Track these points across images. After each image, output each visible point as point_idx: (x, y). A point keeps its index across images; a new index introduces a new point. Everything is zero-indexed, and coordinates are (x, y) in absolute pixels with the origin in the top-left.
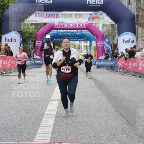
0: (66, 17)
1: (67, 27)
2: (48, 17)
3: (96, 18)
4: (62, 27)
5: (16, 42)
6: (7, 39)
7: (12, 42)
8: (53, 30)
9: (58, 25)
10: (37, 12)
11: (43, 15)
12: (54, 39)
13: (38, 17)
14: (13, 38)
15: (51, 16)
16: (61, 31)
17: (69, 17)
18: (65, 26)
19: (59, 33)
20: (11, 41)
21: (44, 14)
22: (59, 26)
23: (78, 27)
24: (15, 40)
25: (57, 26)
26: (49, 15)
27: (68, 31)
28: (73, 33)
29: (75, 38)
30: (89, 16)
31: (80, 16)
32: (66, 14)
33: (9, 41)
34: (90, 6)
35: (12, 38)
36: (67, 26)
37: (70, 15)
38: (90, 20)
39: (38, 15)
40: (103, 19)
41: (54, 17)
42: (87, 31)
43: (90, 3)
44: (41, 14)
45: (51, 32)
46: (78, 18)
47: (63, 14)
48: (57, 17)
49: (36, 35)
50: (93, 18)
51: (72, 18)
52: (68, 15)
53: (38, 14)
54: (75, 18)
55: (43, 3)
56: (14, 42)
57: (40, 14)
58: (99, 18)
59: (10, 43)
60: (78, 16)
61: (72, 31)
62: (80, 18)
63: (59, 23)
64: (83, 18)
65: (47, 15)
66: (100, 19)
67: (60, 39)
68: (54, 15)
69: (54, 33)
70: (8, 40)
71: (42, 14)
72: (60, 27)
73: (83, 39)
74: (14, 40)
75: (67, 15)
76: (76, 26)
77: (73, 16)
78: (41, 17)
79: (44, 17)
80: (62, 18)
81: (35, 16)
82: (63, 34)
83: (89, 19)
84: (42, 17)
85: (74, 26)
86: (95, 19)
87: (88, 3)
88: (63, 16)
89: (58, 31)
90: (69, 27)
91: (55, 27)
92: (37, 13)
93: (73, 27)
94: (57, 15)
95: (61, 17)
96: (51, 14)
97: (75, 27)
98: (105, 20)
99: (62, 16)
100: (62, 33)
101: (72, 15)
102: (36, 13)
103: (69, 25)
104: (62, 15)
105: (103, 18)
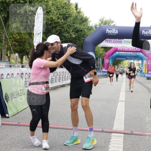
0: (127, 43)
4: (123, 50)
8: (117, 52)
10: (107, 39)
11: (111, 41)
12: (117, 58)
16: (122, 52)
19: (120, 54)
22: (121, 49)
25: (119, 49)
26: (115, 42)
27: (127, 53)
28: (130, 54)
29: (132, 58)
32: (126, 41)
34: (145, 36)
36: (126, 49)
37: (130, 41)
39: (108, 41)
41: (119, 43)
42: (141, 53)
43: (145, 34)
44: (110, 41)
45: (115, 53)
48: (121, 43)
49: (105, 55)
55: (111, 33)
61: (130, 53)
63: (121, 47)
67: (120, 59)
69: (117, 54)
73: (137, 59)
78: (110, 42)
79: (112, 43)
81: (106, 42)
87: (143, 34)
89: (120, 52)
90: (128, 50)
91: (118, 50)
93: (131, 50)
95: (123, 43)
96: (117, 41)
97: (132, 50)
100: (122, 54)
103: (128, 49)
104: (124, 41)
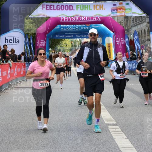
0: (82, 9)
1: (76, 21)
2: (59, 10)
3: (121, 9)
4: (70, 21)
5: (19, 43)
6: (7, 40)
7: (14, 43)
9: (65, 19)
10: (45, 3)
11: (52, 7)
13: (47, 9)
14: (15, 38)
15: (62, 9)
17: (86, 9)
18: (74, 20)
20: (12, 42)
21: (54, 6)
23: (90, 20)
24: (18, 41)
26: (60, 7)
28: (80, 28)
30: (112, 6)
31: (100, 7)
32: (82, 4)
33: (11, 42)
35: (13, 38)
37: (87, 6)
38: (114, 12)
39: (47, 7)
40: (130, 11)
41: (67, 9)
44: (50, 5)
46: (98, 9)
47: (79, 6)
48: (71, 9)
50: (117, 10)
51: (90, 9)
52: (85, 6)
53: (47, 5)
54: (94, 9)
56: (17, 43)
57: (48, 5)
58: (125, 9)
59: (11, 44)
60: (98, 7)
62: (100, 9)
64: (104, 9)
65: (58, 7)
66: (126, 11)
68: (67, 7)
69: (56, 28)
70: (9, 41)
71: (52, 5)
72: (67, 21)
74: (16, 41)
75: (83, 6)
76: (88, 19)
77: (92, 7)
78: (50, 9)
79: (54, 9)
80: (77, 10)
81: (43, 9)
82: (67, 29)
83: (112, 10)
84: (52, 10)
85: (85, 19)
86: (120, 11)
88: (79, 8)
90: (79, 21)
91: (61, 21)
92: (45, 5)
93: (85, 21)
94: (71, 7)
95: (75, 9)
96: (63, 6)
97: (87, 21)
98: (133, 12)
99: (77, 8)
101: (89, 6)
102: (43, 5)
104: (77, 6)
105: (131, 9)
